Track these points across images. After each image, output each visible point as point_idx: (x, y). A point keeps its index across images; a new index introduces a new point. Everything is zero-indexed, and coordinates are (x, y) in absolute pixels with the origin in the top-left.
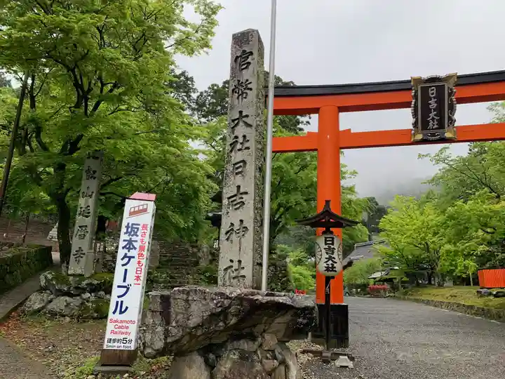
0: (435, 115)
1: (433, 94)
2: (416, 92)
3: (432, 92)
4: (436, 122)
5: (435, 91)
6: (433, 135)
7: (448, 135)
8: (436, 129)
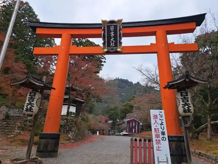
0: (113, 40)
1: (112, 29)
2: (104, 28)
3: (112, 28)
4: (114, 43)
5: (113, 28)
6: (112, 49)
7: (119, 50)
8: (114, 46)
